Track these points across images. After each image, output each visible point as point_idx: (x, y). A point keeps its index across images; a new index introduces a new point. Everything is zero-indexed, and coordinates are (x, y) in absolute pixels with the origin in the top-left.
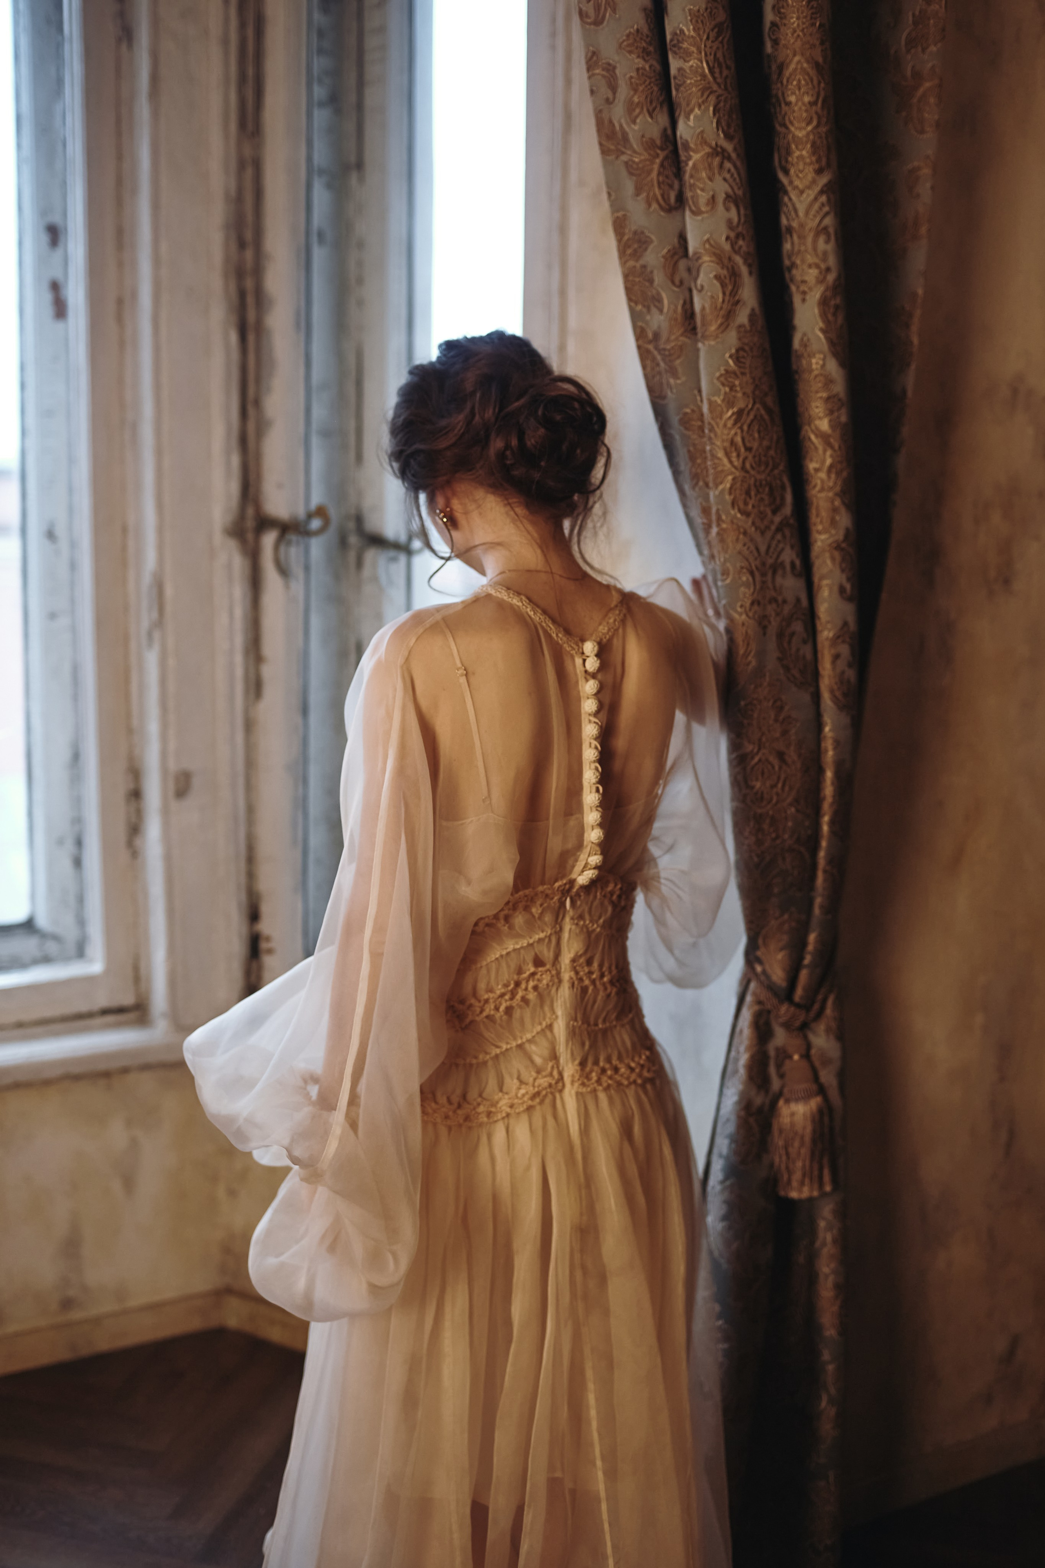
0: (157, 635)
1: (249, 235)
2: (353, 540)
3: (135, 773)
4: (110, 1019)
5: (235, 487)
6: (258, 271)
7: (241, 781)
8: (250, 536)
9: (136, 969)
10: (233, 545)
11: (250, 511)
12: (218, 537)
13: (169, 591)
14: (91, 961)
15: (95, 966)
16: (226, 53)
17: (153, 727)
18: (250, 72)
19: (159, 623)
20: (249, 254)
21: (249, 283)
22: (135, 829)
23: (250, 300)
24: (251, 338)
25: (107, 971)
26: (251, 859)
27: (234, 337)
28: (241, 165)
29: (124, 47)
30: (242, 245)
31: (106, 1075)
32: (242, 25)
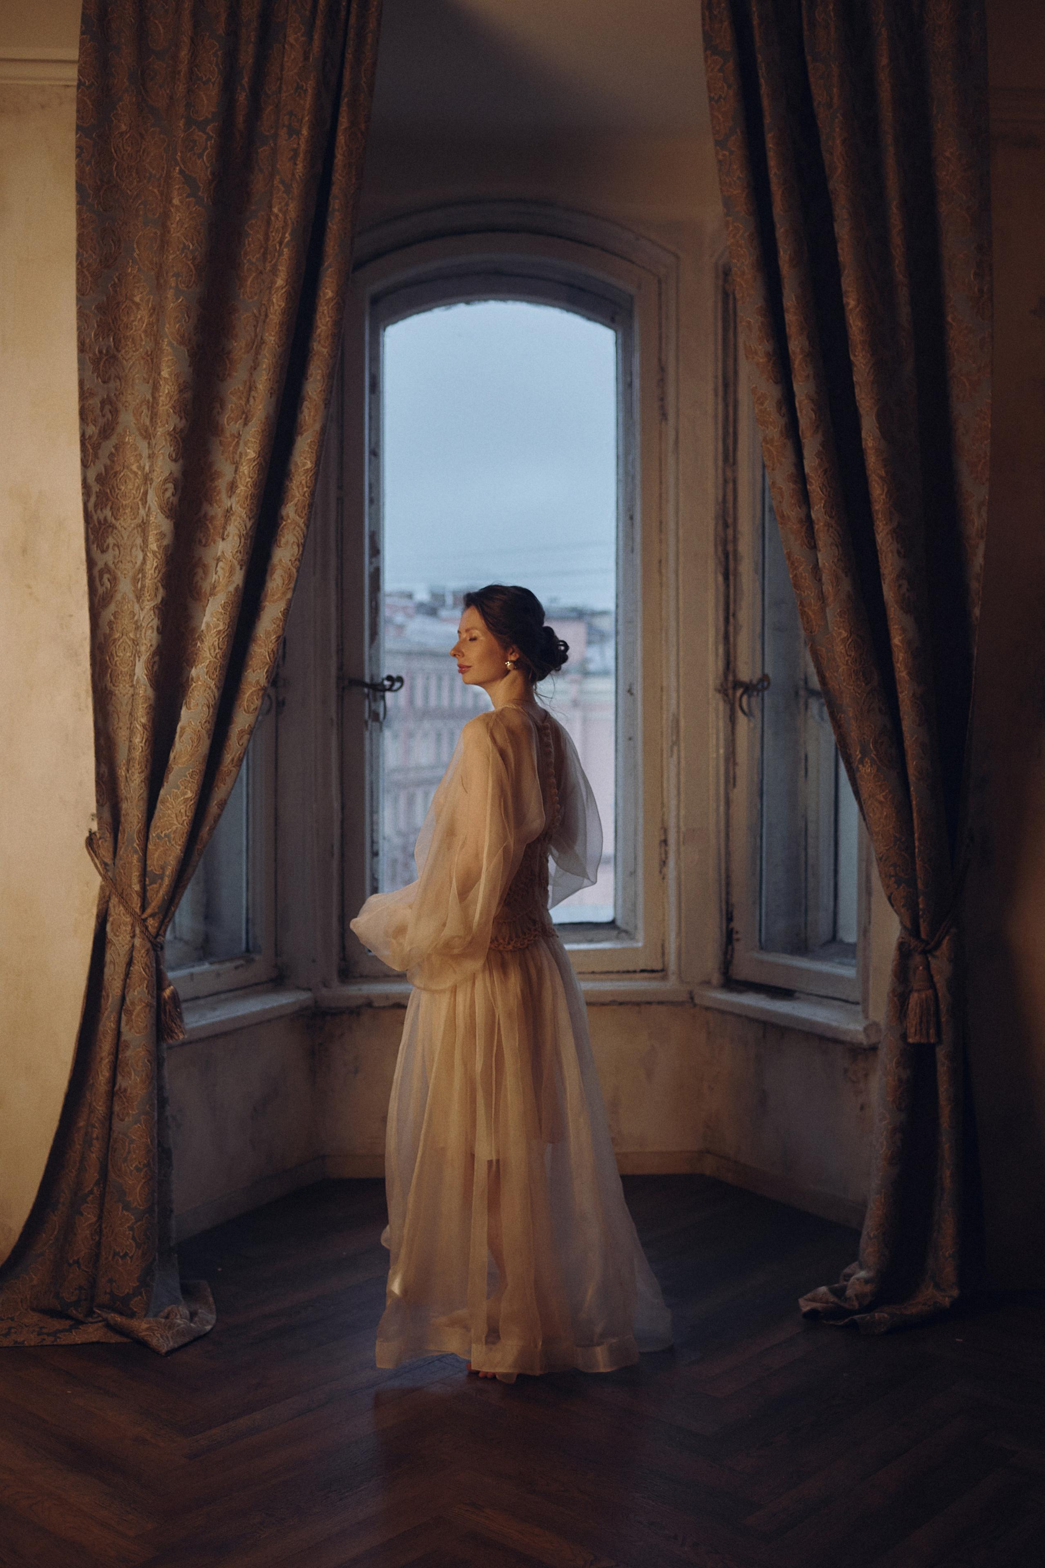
0: (675, 749)
1: (730, 521)
2: (802, 693)
3: (665, 830)
4: (645, 975)
5: (721, 664)
6: (735, 540)
7: (723, 835)
8: (730, 692)
9: (663, 946)
10: (719, 696)
11: (731, 678)
12: (711, 692)
13: (682, 724)
14: (637, 941)
15: (640, 945)
16: (716, 423)
17: (673, 803)
18: (731, 430)
19: (676, 743)
20: (730, 531)
21: (730, 548)
22: (664, 863)
23: (731, 557)
24: (731, 578)
25: (645, 946)
26: (728, 884)
27: (720, 578)
28: (725, 481)
29: (663, 423)
30: (726, 526)
31: (638, 1004)
32: (726, 406)
